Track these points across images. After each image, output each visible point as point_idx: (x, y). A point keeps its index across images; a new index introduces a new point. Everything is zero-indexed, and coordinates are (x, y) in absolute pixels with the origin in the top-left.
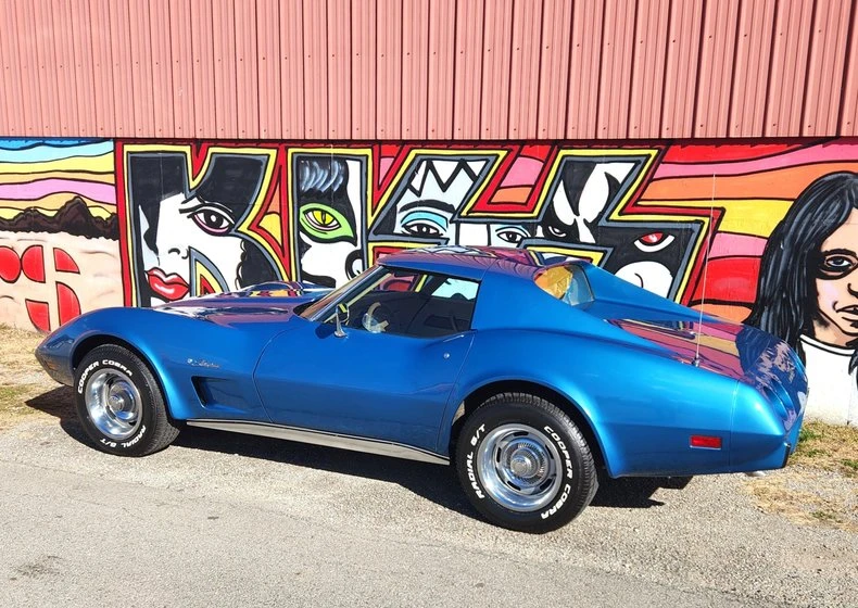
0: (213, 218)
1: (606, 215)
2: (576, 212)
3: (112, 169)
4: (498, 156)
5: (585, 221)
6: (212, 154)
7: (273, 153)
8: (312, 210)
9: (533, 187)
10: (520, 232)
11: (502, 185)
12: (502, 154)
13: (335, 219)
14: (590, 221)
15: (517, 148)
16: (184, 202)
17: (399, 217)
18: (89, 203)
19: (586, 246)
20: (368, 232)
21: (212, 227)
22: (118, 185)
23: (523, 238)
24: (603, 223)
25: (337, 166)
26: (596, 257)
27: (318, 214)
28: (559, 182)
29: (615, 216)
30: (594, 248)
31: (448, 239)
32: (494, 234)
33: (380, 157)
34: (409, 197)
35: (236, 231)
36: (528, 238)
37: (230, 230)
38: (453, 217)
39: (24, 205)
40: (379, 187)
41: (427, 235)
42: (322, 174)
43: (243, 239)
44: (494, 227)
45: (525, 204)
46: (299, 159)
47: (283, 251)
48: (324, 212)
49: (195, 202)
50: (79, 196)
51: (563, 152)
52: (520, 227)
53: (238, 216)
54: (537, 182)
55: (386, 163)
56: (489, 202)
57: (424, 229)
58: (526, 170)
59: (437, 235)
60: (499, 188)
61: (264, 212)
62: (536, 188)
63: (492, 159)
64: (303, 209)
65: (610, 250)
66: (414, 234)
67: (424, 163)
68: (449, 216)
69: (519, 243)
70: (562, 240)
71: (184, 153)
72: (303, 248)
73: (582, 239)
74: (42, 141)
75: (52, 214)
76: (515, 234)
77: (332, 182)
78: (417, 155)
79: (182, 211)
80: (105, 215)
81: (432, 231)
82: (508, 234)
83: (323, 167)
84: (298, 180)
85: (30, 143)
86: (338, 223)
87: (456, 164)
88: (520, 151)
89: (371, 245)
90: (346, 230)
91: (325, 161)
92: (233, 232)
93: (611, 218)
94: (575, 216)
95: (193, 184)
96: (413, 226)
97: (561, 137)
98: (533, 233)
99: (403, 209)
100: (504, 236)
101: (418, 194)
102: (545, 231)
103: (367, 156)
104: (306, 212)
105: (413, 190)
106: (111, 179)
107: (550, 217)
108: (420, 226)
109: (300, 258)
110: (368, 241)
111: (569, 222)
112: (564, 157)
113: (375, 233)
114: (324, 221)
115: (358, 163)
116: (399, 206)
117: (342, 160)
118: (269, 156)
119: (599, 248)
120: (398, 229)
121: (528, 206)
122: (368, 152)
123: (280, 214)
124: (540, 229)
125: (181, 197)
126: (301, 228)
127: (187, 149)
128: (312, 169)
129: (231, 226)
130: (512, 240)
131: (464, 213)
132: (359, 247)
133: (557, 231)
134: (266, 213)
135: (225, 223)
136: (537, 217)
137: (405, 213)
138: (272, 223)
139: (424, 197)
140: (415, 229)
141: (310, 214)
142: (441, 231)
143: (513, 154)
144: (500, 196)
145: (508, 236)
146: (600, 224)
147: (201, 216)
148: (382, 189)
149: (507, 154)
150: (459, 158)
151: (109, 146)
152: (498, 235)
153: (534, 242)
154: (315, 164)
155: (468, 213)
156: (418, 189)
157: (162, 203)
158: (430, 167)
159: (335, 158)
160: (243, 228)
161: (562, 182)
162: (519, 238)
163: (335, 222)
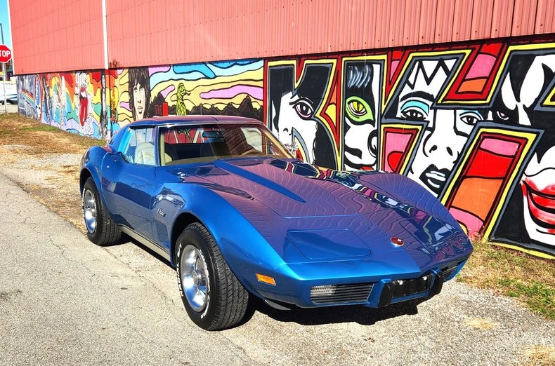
0: (304, 108)
1: (540, 101)
2: (518, 99)
3: (262, 78)
4: (464, 54)
5: (524, 106)
6: (307, 64)
7: (334, 61)
8: (352, 101)
9: (487, 78)
10: (476, 116)
11: (466, 78)
12: (468, 52)
13: (364, 107)
14: (528, 106)
15: (479, 46)
16: (292, 98)
17: (400, 104)
18: (252, 100)
19: (524, 129)
20: (382, 116)
21: (303, 115)
22: (264, 88)
23: (478, 121)
24: (538, 108)
25: (367, 68)
26: (531, 137)
27: (355, 103)
28: (507, 74)
29: (547, 102)
30: (530, 130)
31: (428, 122)
32: (458, 117)
33: (392, 61)
34: (407, 90)
35: (314, 117)
36: (481, 121)
37: (311, 116)
38: (433, 104)
39: (227, 102)
40: (390, 82)
41: (415, 119)
42: (359, 75)
43: (318, 123)
44: (459, 112)
45: (481, 93)
46: (348, 65)
47: (336, 130)
48: (359, 103)
49: (296, 98)
50: (249, 95)
51: (511, 48)
52: (476, 112)
53: (315, 106)
54: (490, 75)
55: (395, 64)
56: (457, 92)
57: (414, 114)
58: (483, 64)
59: (422, 119)
60: (464, 80)
61: (328, 104)
62: (489, 79)
63: (460, 57)
64: (348, 100)
65: (542, 132)
66: (408, 118)
67: (417, 63)
68: (430, 103)
69: (475, 125)
70: (506, 122)
71: (293, 65)
72: (347, 128)
73: (521, 122)
74: (235, 62)
75: (237, 107)
76: (473, 117)
77: (364, 80)
78: (413, 57)
79: (291, 104)
80: (258, 107)
81: (419, 116)
82: (468, 117)
83: (360, 70)
84: (347, 80)
85: (232, 63)
86: (366, 111)
87: (437, 62)
88: (480, 49)
89: (383, 126)
90: (369, 116)
91: (361, 65)
92: (313, 118)
93: (545, 103)
94: (517, 103)
95: (296, 85)
96: (407, 112)
97: (508, 35)
98: (485, 116)
99: (403, 99)
100: (465, 119)
101: (412, 87)
102: (494, 115)
103: (384, 60)
104: (349, 103)
105: (410, 85)
106: (261, 84)
107: (498, 104)
108: (412, 112)
109: (345, 136)
110: (381, 124)
111: (512, 107)
112: (512, 51)
113: (386, 118)
114: (358, 109)
115: (379, 66)
116: (401, 97)
117: (370, 63)
118: (332, 63)
119: (534, 130)
120: (399, 114)
121: (482, 95)
122: (384, 57)
123: (336, 105)
124: (490, 113)
125: (290, 94)
126: (346, 115)
127: (294, 62)
128: (354, 72)
129: (312, 113)
130: (470, 123)
131: (440, 102)
132: (376, 128)
133: (503, 115)
134: (330, 104)
135: (310, 112)
136: (489, 104)
137: (404, 102)
138: (331, 111)
139: (416, 89)
140: (409, 114)
141: (351, 104)
142: (425, 116)
143: (476, 51)
144: (465, 87)
145: (468, 120)
146: (535, 109)
147: (299, 106)
148: (392, 84)
149: (471, 52)
150: (439, 58)
151: (261, 63)
152: (461, 119)
153: (485, 124)
154: (356, 68)
155: (442, 101)
156: (412, 83)
157: (282, 98)
158: (421, 66)
159: (367, 63)
160: (318, 115)
161: (509, 73)
162: (475, 121)
163: (364, 110)
